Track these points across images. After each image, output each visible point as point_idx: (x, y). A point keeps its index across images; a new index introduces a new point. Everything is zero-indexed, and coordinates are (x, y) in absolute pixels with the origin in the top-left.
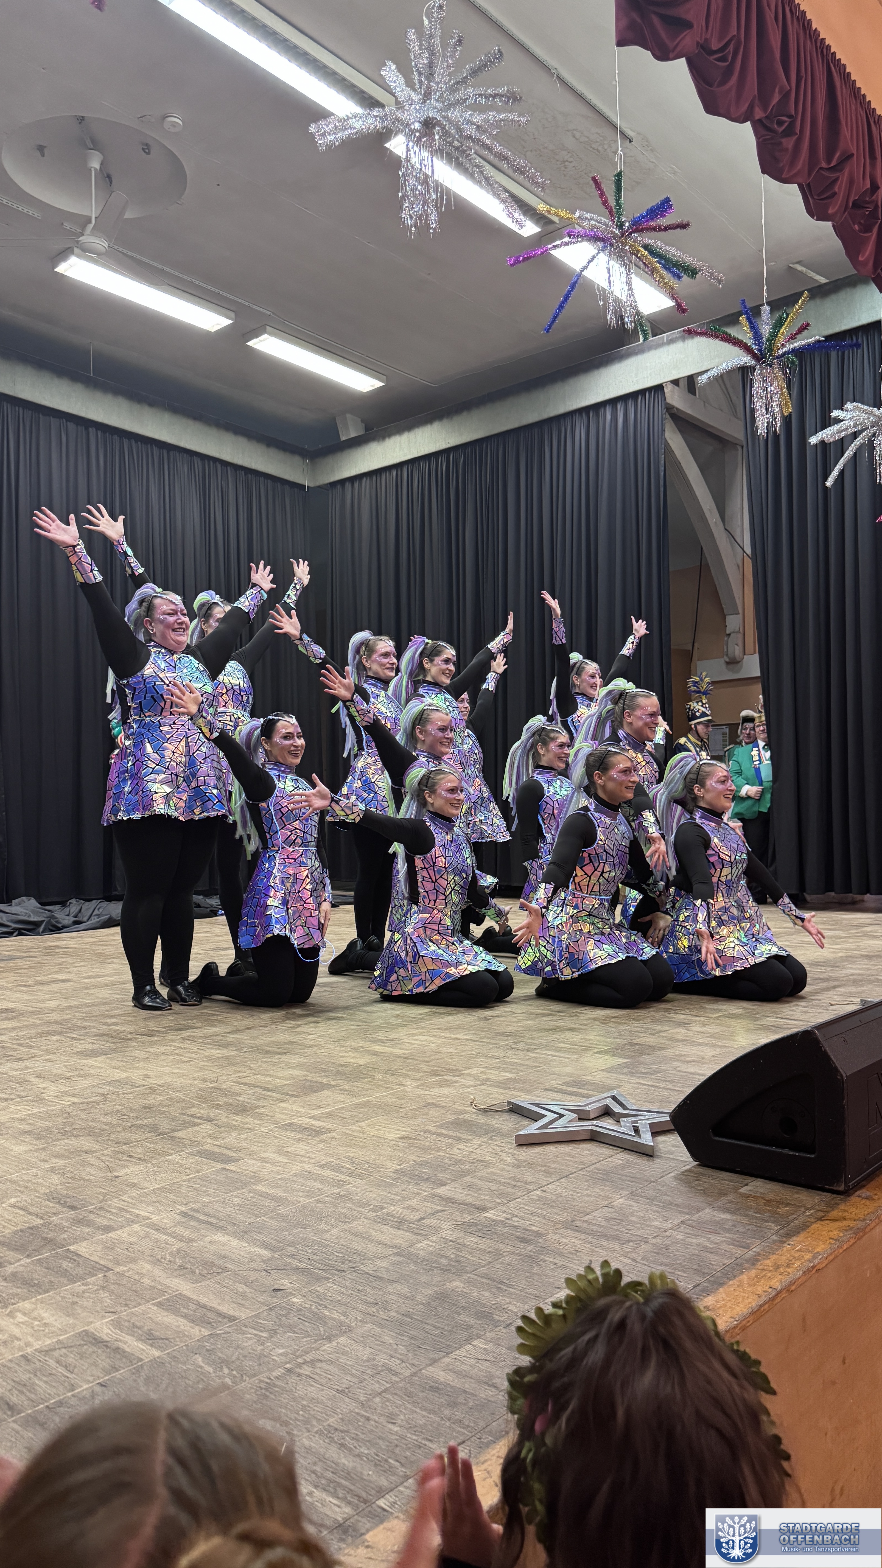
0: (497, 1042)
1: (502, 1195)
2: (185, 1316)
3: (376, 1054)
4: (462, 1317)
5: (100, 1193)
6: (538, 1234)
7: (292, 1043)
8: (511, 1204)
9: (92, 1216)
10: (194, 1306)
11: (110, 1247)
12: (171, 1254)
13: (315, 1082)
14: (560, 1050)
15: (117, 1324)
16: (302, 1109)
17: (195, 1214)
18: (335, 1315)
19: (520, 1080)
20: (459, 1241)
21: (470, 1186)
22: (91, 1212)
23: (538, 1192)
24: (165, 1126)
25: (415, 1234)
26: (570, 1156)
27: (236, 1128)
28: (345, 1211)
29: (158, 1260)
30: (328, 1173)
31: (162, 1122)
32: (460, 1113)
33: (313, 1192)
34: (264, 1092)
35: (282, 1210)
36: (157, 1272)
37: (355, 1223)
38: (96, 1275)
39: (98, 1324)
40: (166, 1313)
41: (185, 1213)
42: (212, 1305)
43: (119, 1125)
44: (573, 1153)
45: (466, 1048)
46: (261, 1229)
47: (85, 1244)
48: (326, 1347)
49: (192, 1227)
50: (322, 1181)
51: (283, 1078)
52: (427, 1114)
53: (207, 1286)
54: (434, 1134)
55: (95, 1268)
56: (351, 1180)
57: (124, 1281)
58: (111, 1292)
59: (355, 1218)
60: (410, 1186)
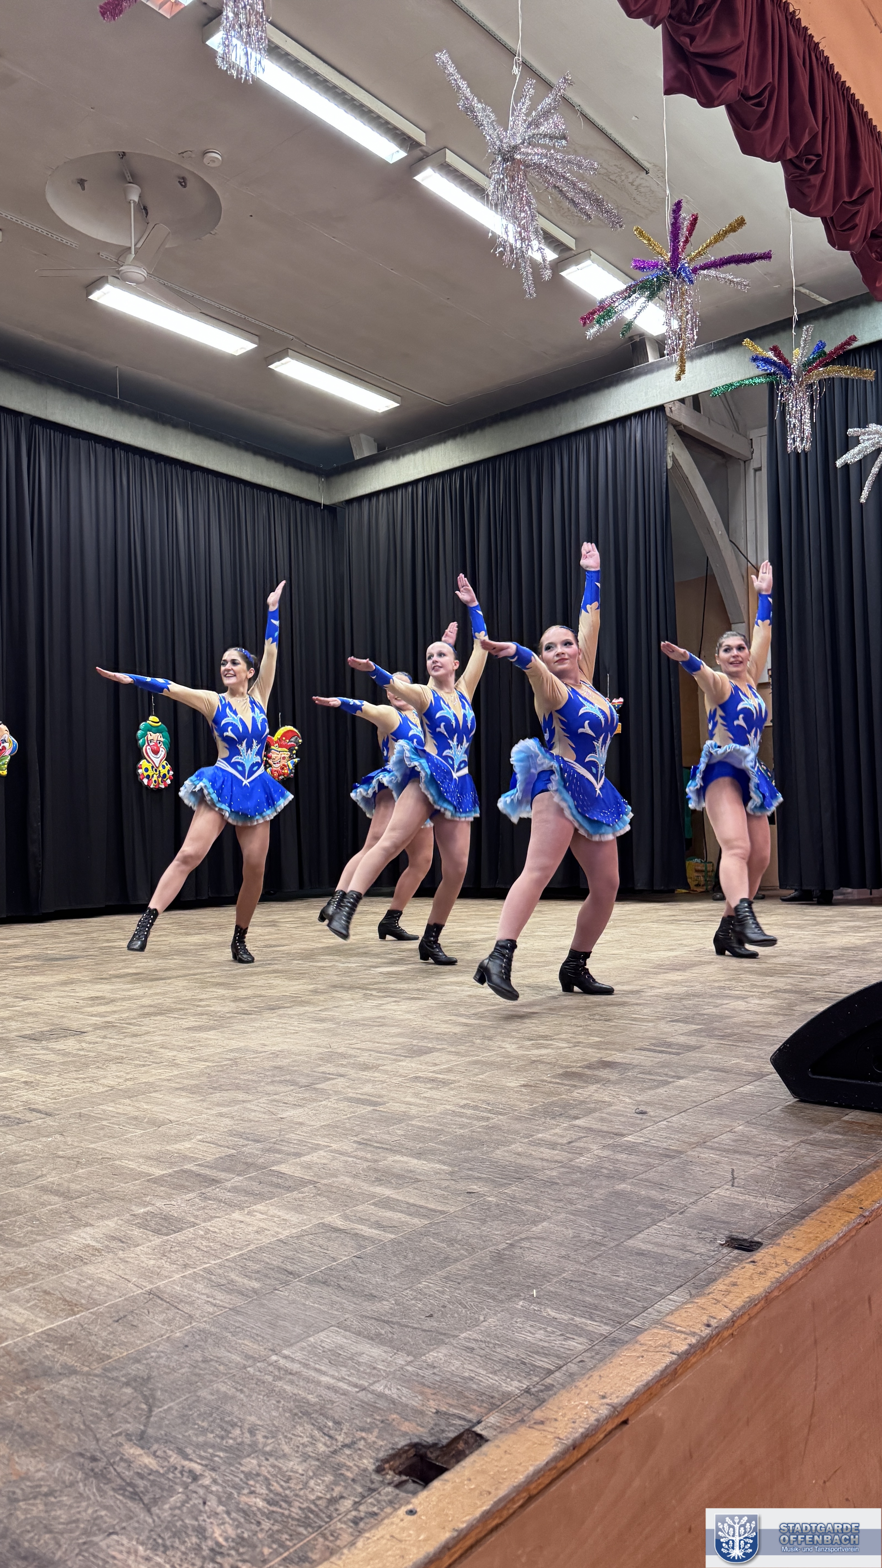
1: (633, 1125)
2: (401, 1212)
3: (466, 1025)
4: (640, 1208)
5: (275, 1130)
6: (678, 1152)
7: (384, 1018)
8: (644, 1131)
9: (278, 1146)
10: (405, 1205)
11: (309, 1166)
12: (363, 1170)
13: (422, 1046)
14: (636, 1019)
15: (346, 1217)
16: (420, 1066)
17: (369, 1143)
18: (531, 1208)
19: (610, 1042)
20: (612, 1157)
21: (602, 1120)
22: (275, 1143)
23: (665, 1123)
24: (303, 1081)
25: (569, 1153)
26: (680, 1097)
28: (499, 1137)
29: (355, 1175)
30: (469, 1112)
31: (298, 1078)
32: (567, 1067)
33: (464, 1125)
34: (378, 1055)
35: (443, 1138)
36: (359, 1182)
37: (513, 1146)
38: (307, 1186)
39: (330, 1218)
40: (383, 1210)
41: (360, 1142)
42: (422, 1204)
43: (260, 1082)
46: (433, 1152)
47: (283, 1166)
48: (534, 1229)
49: (371, 1152)
50: (468, 1118)
51: (390, 1044)
52: (537, 1068)
53: (408, 1192)
54: (550, 1082)
55: (303, 1183)
56: (493, 1116)
57: (334, 1190)
58: (328, 1197)
59: (511, 1143)
60: (548, 1120)
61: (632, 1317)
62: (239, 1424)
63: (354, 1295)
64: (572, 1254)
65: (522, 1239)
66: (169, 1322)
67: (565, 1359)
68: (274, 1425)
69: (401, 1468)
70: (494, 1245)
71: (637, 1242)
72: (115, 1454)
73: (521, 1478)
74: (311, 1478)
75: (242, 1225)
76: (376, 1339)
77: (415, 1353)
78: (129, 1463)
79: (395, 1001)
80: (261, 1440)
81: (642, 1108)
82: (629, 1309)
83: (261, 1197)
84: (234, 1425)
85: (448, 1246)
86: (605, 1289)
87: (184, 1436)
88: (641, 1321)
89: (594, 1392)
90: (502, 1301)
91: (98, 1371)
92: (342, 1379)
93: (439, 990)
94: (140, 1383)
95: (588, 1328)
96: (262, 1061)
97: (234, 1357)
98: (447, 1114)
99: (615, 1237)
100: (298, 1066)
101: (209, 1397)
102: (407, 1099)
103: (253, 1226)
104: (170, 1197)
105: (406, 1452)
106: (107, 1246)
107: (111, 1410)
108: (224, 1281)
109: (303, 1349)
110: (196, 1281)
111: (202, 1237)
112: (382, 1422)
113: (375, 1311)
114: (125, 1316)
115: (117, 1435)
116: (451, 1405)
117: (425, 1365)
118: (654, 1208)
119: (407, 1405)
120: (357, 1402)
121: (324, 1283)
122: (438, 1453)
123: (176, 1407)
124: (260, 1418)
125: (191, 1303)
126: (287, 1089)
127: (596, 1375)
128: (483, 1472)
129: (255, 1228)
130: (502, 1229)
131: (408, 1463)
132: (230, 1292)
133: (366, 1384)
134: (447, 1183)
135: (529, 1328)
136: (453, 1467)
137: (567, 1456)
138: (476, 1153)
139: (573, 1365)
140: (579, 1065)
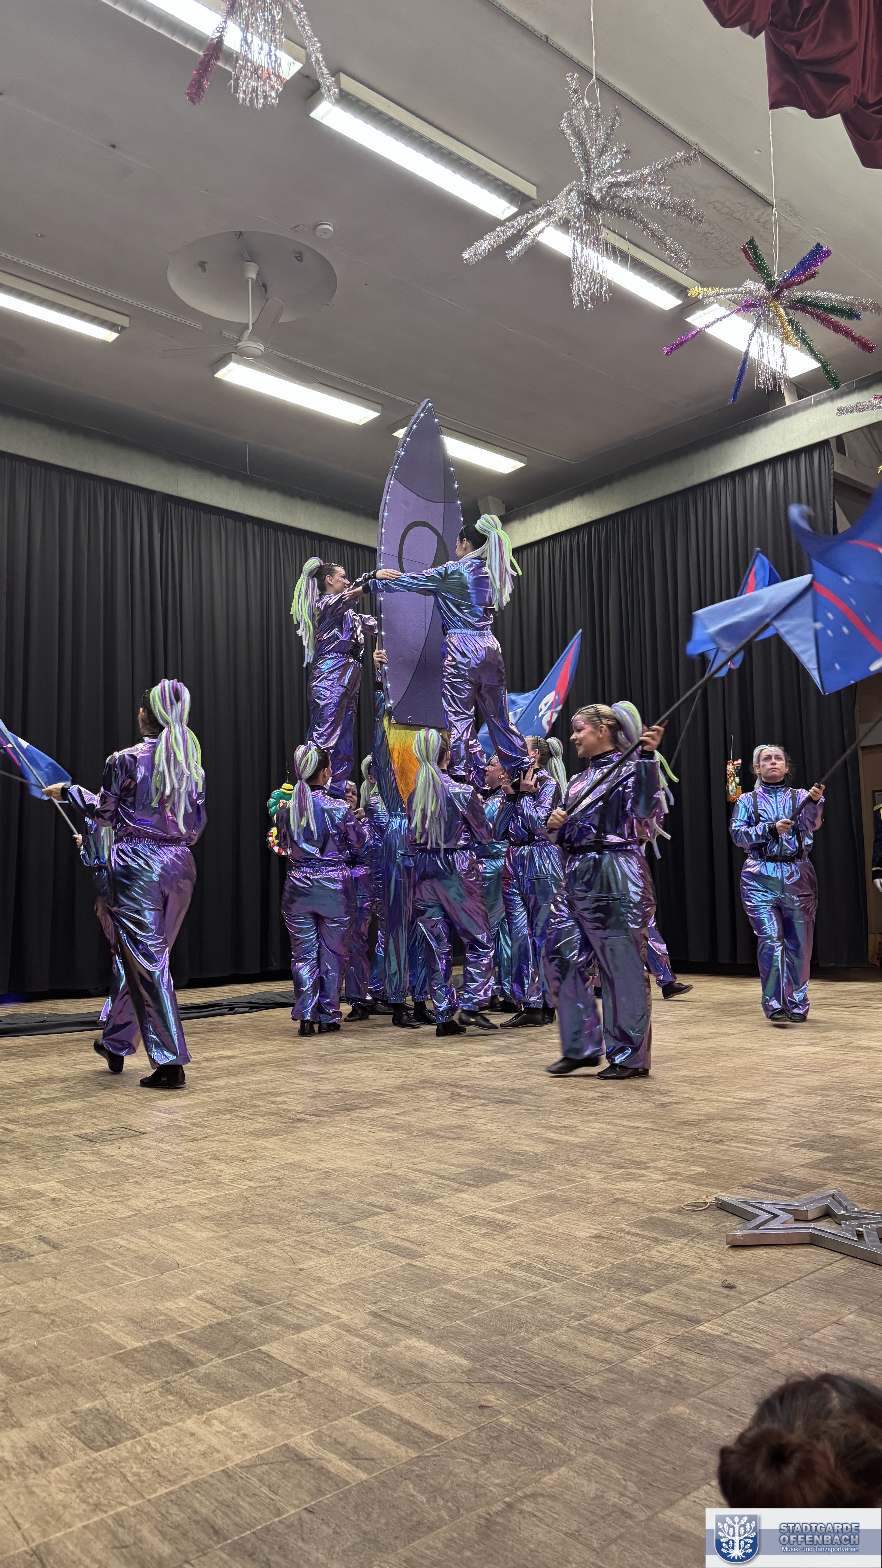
0: (682, 1132)
1: (714, 1305)
2: (389, 1434)
3: (551, 1142)
5: (286, 1287)
6: (765, 1354)
7: (462, 1127)
8: (727, 1316)
9: (280, 1313)
10: (398, 1422)
11: (302, 1349)
12: (366, 1359)
13: (493, 1171)
14: (751, 1142)
15: (318, 1439)
16: (482, 1201)
17: (386, 1315)
18: (552, 1441)
19: (714, 1175)
20: (676, 1358)
21: (678, 1295)
22: (279, 1308)
23: (755, 1304)
24: (345, 1215)
25: (625, 1347)
26: (783, 1262)
27: (416, 1219)
28: (544, 1317)
29: (353, 1366)
30: (519, 1274)
31: (341, 1210)
32: (653, 1210)
33: (508, 1295)
34: (441, 1181)
35: (476, 1314)
36: (354, 1379)
37: (557, 1332)
38: (291, 1380)
39: (298, 1438)
40: (368, 1429)
41: (376, 1313)
42: (417, 1422)
43: (297, 1213)
44: (786, 1259)
45: (648, 1138)
46: (457, 1334)
47: (275, 1344)
48: (547, 1478)
49: (385, 1330)
50: (516, 1283)
51: (457, 1166)
52: (617, 1211)
53: (407, 1399)
54: (628, 1233)
55: (289, 1373)
56: (546, 1282)
57: (321, 1389)
58: (309, 1401)
59: (557, 1327)
60: (611, 1293)
64: (585, 1531)
65: (526, 1496)
70: (487, 1504)
75: (191, 1441)
81: (730, 1280)
83: (231, 1394)
85: (429, 1501)
96: (310, 1183)
98: (492, 1276)
99: (649, 1502)
100: (346, 1192)
102: (453, 1251)
103: (203, 1442)
104: (128, 1385)
106: (21, 1463)
108: (129, 1540)
110: (97, 1536)
121: (251, 1555)
126: (323, 1225)
129: (204, 1448)
130: (505, 1475)
134: (460, 1389)
138: (509, 1340)
140: (669, 1208)
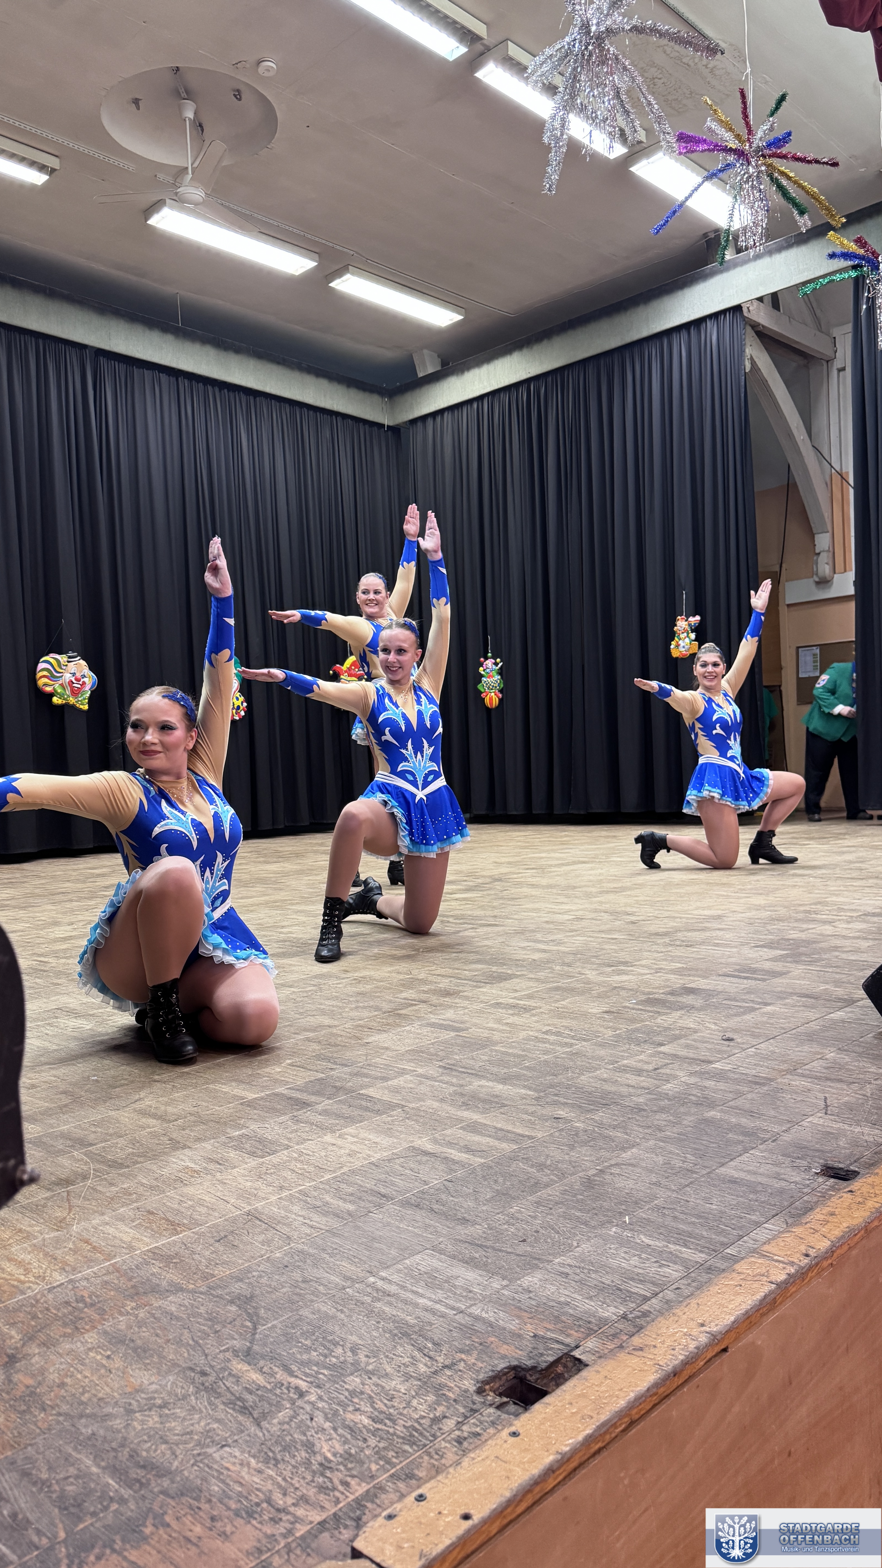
0: (655, 940)
1: (720, 1051)
2: (490, 1136)
3: (544, 951)
4: (730, 1135)
6: (768, 1079)
8: (732, 1058)
9: (364, 1070)
10: (494, 1130)
11: (396, 1090)
12: (450, 1094)
13: (501, 973)
14: (717, 945)
15: (435, 1141)
16: (501, 993)
17: (453, 1067)
18: (619, 1134)
20: (699, 1084)
21: (687, 1046)
22: (362, 1067)
23: (752, 1050)
24: (387, 1007)
25: (656, 1079)
26: (768, 1023)
28: (583, 1064)
29: (441, 1099)
30: (552, 1038)
31: (381, 1003)
32: (649, 993)
33: (548, 1051)
34: (459, 981)
35: (527, 1064)
36: (446, 1107)
37: (598, 1072)
38: (395, 1110)
39: (419, 1142)
40: (472, 1134)
41: (444, 1067)
42: (508, 1129)
43: (345, 1007)
45: (627, 945)
46: (518, 1077)
47: (371, 1089)
48: (623, 1155)
49: (456, 1076)
50: (552, 1044)
51: (469, 970)
52: (619, 995)
53: (495, 1116)
54: (633, 1009)
55: (392, 1105)
56: (577, 1042)
57: (422, 1114)
58: (416, 1121)
59: (596, 1069)
60: (632, 1046)
61: (727, 1245)
62: (341, 1343)
63: (447, 1219)
64: (664, 1182)
65: (612, 1165)
66: (267, 1242)
67: (660, 1286)
68: (375, 1345)
69: (501, 1390)
70: (583, 1170)
71: (730, 1170)
72: (223, 1369)
73: (622, 1403)
74: (414, 1397)
75: (334, 1148)
76: (470, 1262)
77: (510, 1277)
78: (238, 1379)
79: (472, 928)
80: (364, 1359)
81: (729, 1035)
82: (725, 1237)
83: (350, 1120)
84: (336, 1344)
85: (538, 1171)
86: (699, 1217)
87: (288, 1353)
88: (736, 1249)
89: (692, 1319)
90: (594, 1227)
91: (203, 1289)
92: (439, 1302)
93: (516, 917)
94: (245, 1301)
95: (682, 1256)
96: (345, 987)
97: (332, 1278)
98: (529, 1040)
99: (706, 1164)
100: (380, 992)
101: (311, 1316)
102: (490, 1025)
103: (345, 1148)
104: (263, 1119)
105: (506, 1374)
106: (205, 1168)
107: (218, 1327)
108: (319, 1203)
109: (399, 1271)
110: (292, 1203)
111: (296, 1160)
112: (481, 1344)
113: (468, 1235)
114: (226, 1236)
115: (224, 1351)
116: (548, 1330)
117: (520, 1289)
118: (745, 1136)
119: (505, 1329)
120: (455, 1324)
121: (416, 1206)
122: (537, 1376)
123: (280, 1326)
124: (361, 1338)
125: (289, 1225)
126: (371, 1015)
127: (693, 1302)
128: (583, 1396)
129: (347, 1151)
130: (591, 1155)
131: (507, 1385)
132: (326, 1214)
133: (463, 1307)
134: (533, 1109)
135: (623, 1255)
136: (553, 1391)
137: (668, 1382)
138: (561, 1078)
139: (669, 1292)
140: (661, 991)
